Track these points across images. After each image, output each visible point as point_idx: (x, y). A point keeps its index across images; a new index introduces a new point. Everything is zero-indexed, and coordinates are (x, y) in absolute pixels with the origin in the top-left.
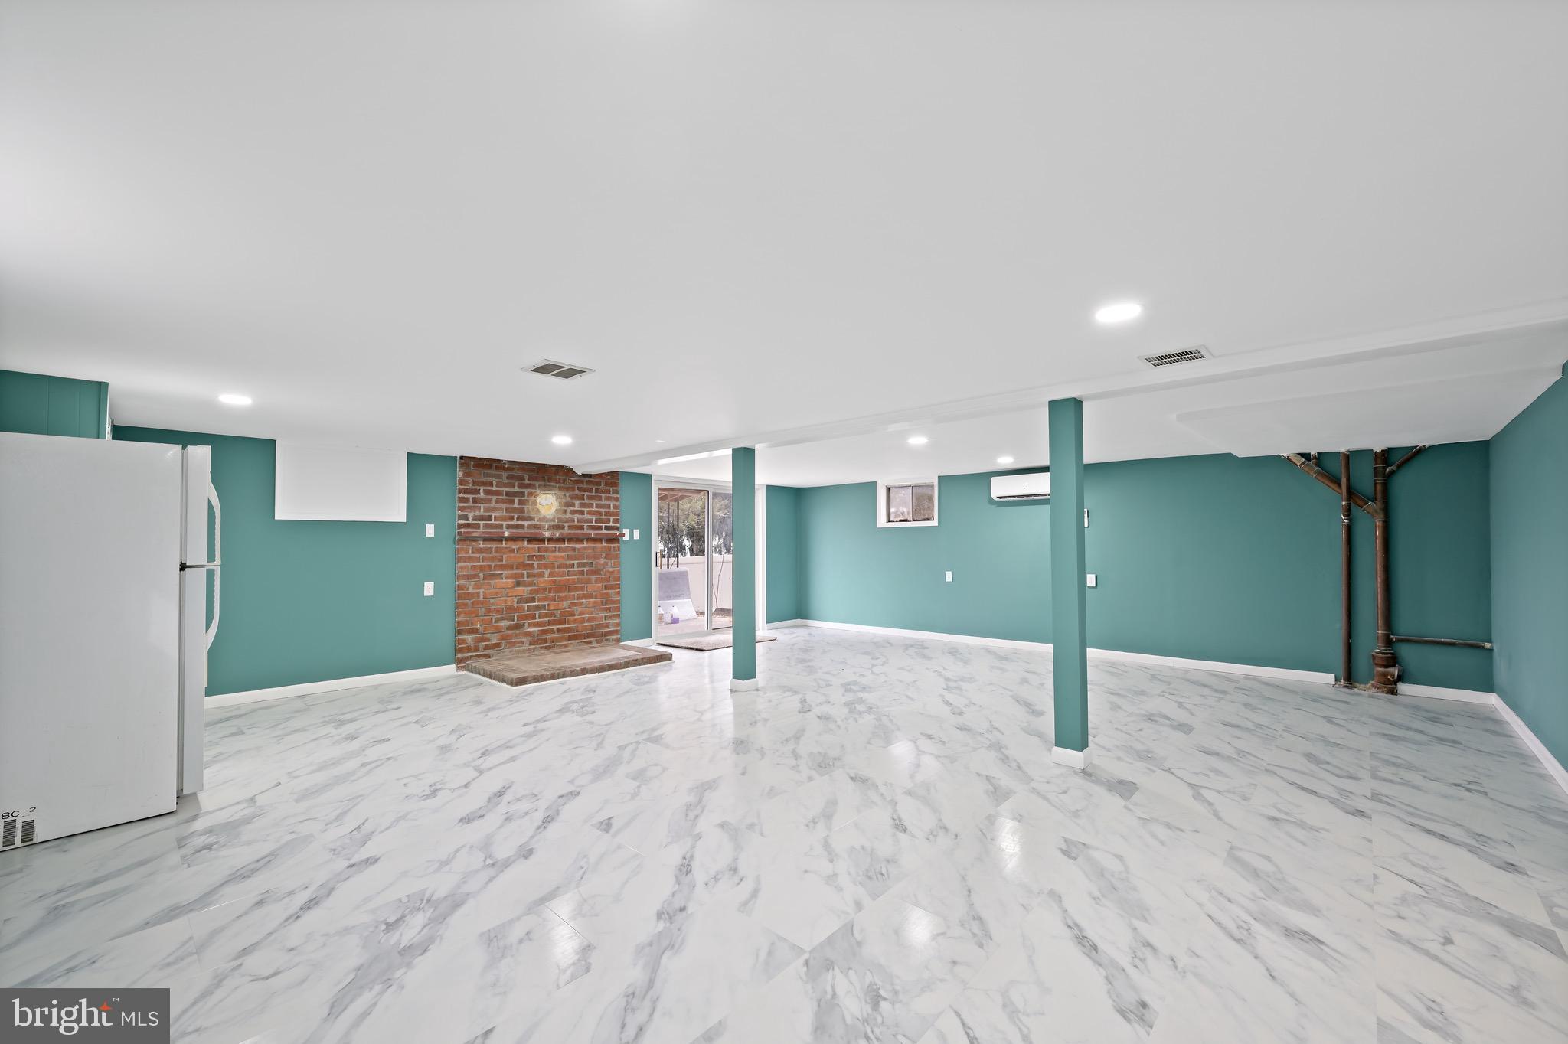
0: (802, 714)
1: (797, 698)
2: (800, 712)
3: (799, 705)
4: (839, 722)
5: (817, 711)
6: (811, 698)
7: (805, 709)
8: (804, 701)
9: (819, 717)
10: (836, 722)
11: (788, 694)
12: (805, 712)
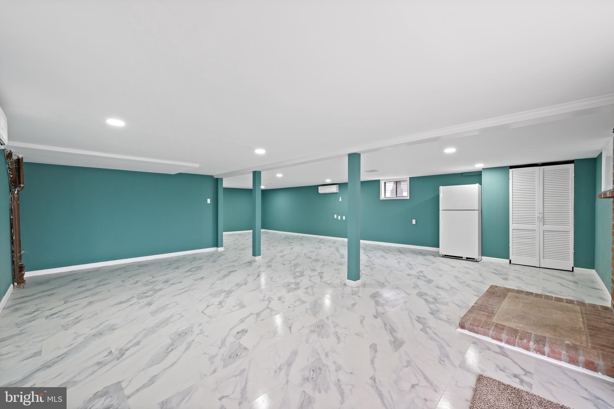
0: (322, 272)
1: (325, 279)
2: (323, 272)
3: (323, 275)
4: (309, 269)
5: (315, 273)
6: (317, 280)
7: (320, 274)
8: (321, 277)
9: (316, 270)
10: (310, 269)
11: (329, 282)
12: (321, 272)
